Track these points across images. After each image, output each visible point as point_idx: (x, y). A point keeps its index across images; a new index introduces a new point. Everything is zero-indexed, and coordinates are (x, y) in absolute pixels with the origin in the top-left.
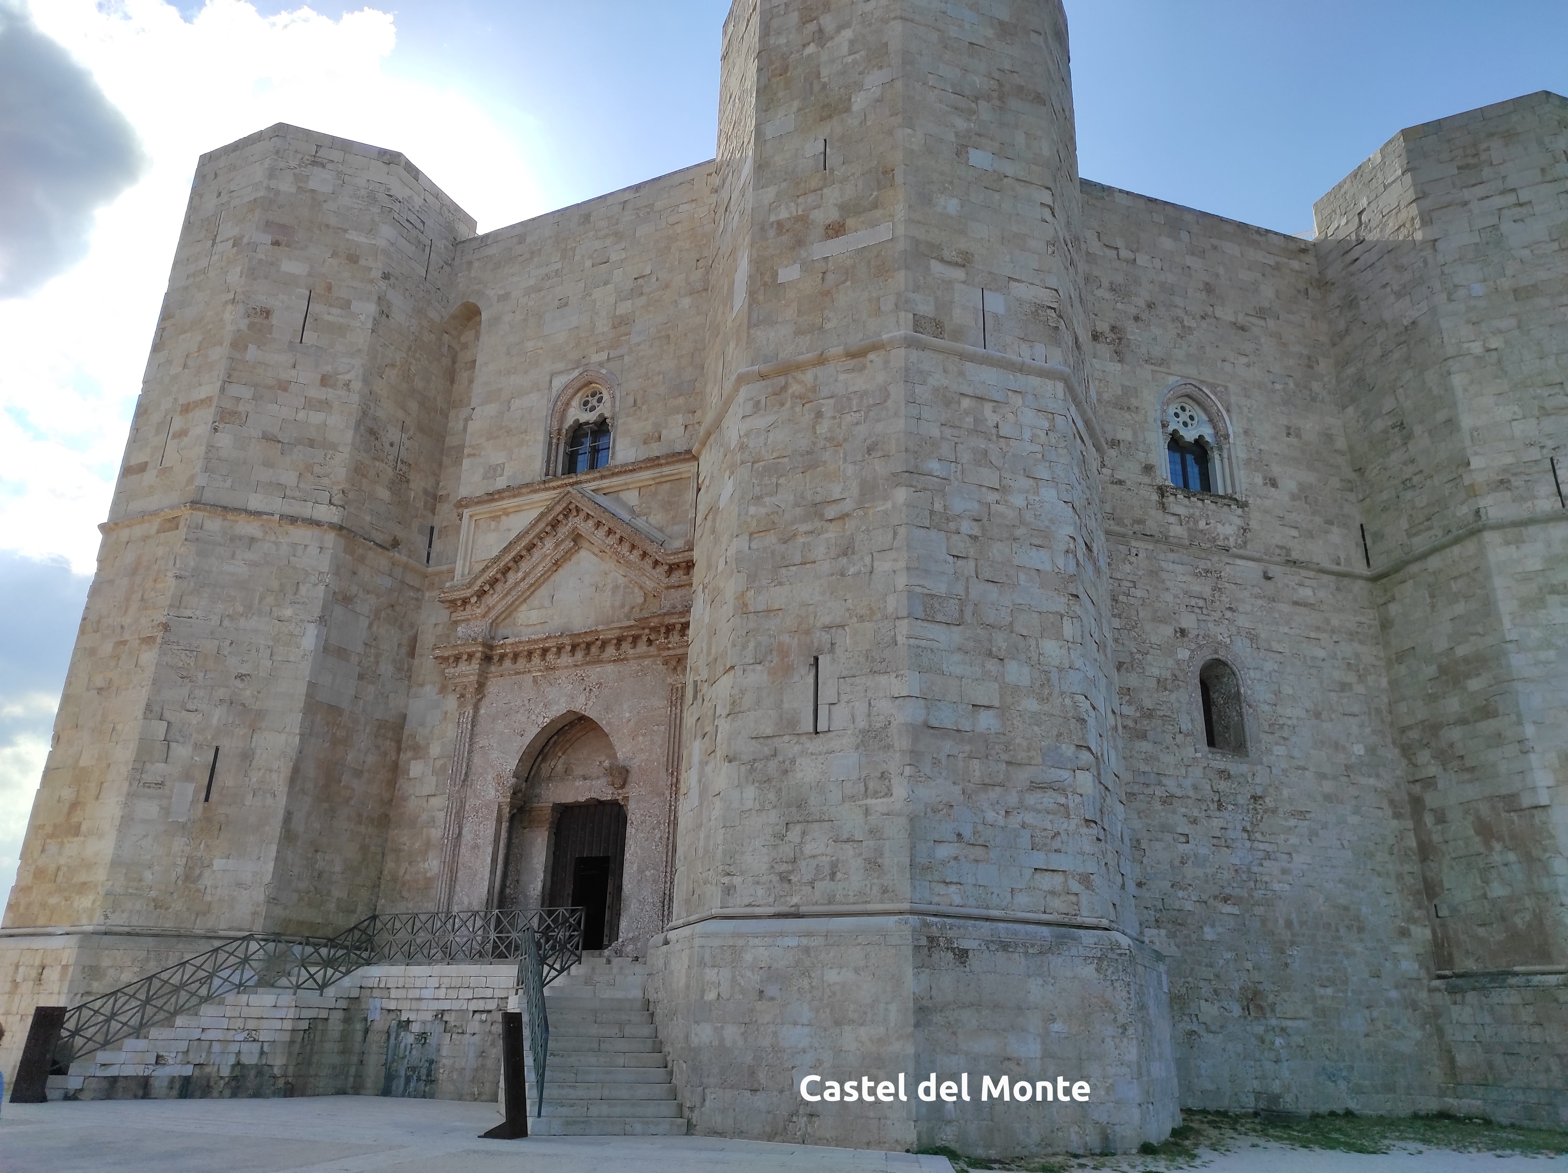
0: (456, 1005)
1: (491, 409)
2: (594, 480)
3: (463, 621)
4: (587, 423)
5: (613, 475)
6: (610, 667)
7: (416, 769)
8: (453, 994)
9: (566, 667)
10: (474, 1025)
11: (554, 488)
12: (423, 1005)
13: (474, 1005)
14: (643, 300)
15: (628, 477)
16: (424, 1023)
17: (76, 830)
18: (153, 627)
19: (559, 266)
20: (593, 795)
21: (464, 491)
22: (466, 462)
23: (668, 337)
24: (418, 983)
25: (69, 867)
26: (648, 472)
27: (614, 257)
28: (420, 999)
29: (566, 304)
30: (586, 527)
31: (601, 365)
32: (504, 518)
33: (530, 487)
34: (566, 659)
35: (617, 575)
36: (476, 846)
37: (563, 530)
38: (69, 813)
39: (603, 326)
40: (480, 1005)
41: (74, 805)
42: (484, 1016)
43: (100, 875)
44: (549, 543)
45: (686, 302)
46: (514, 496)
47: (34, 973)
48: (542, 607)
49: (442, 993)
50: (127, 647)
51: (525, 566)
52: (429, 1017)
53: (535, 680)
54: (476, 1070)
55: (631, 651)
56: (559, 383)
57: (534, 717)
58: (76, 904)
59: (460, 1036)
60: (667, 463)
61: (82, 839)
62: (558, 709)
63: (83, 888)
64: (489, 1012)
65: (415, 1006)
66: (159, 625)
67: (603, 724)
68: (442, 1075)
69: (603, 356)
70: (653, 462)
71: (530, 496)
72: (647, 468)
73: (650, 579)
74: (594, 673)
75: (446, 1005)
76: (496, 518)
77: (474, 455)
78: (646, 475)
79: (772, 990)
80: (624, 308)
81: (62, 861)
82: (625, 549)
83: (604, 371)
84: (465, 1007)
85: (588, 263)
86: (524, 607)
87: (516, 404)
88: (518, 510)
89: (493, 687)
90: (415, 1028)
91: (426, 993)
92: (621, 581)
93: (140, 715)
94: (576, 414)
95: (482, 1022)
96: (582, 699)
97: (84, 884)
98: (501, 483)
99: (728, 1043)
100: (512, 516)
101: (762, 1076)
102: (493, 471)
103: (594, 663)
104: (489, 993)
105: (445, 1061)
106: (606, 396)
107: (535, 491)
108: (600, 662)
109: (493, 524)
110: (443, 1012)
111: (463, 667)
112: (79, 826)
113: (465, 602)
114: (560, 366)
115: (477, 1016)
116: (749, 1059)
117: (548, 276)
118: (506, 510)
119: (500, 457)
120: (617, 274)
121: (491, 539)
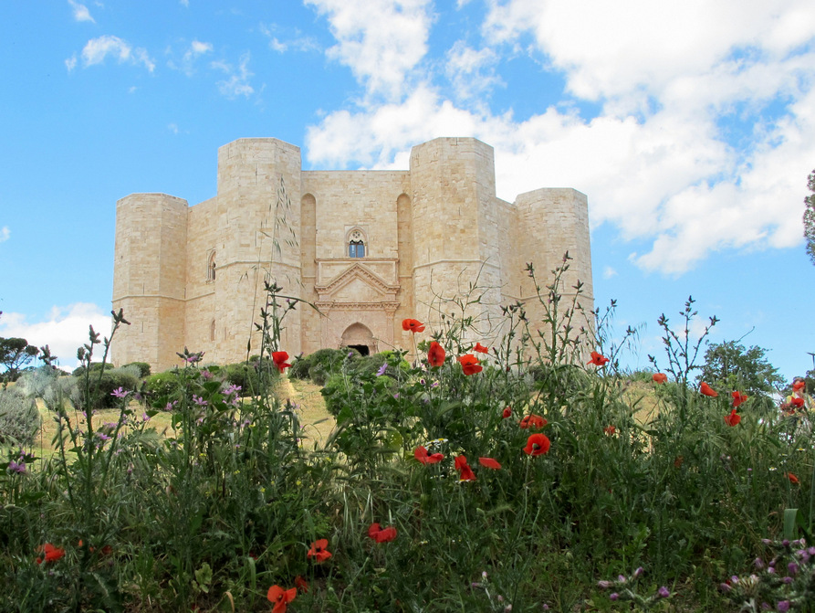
1: (324, 231)
2: (364, 260)
4: (356, 242)
5: (371, 260)
6: (369, 312)
7: (308, 333)
11: (351, 260)
14: (373, 209)
15: (374, 261)
19: (342, 189)
20: (359, 343)
21: (318, 256)
22: (317, 247)
26: (381, 261)
27: (362, 192)
30: (360, 273)
31: (361, 225)
32: (332, 266)
33: (343, 260)
34: (355, 309)
35: (368, 288)
37: (353, 273)
39: (361, 214)
44: (349, 276)
45: (388, 213)
46: (337, 261)
48: (345, 292)
51: (341, 281)
53: (345, 313)
55: (375, 308)
56: (347, 228)
57: (345, 323)
60: (386, 260)
62: (354, 321)
67: (368, 326)
69: (362, 223)
70: (383, 259)
71: (342, 262)
73: (382, 290)
74: (364, 313)
76: (329, 265)
77: (320, 245)
78: (379, 262)
80: (367, 209)
82: (374, 281)
83: (362, 228)
85: (353, 192)
86: (338, 292)
87: (332, 232)
88: (337, 264)
89: (331, 314)
92: (370, 289)
94: (352, 238)
96: (361, 319)
98: (331, 256)
100: (335, 265)
102: (328, 251)
103: (363, 310)
106: (361, 234)
107: (345, 260)
108: (366, 310)
109: (327, 267)
111: (324, 308)
113: (324, 289)
114: (347, 223)
117: (338, 192)
118: (333, 264)
119: (329, 248)
120: (364, 198)
121: (328, 271)
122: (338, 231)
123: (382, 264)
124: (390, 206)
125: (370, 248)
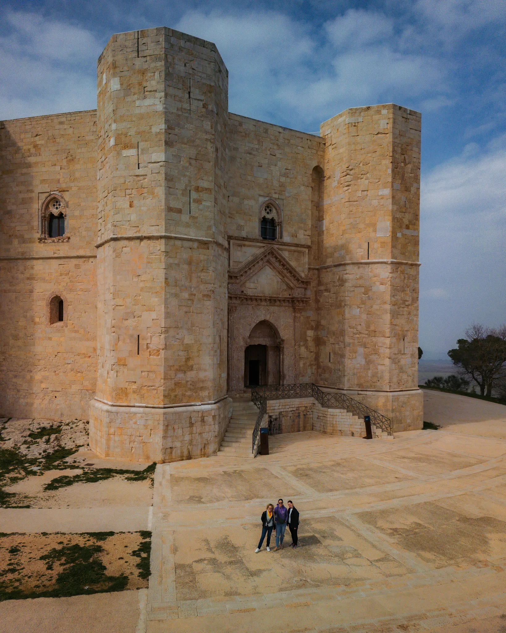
0: (285, 410)
2: (277, 245)
3: (231, 283)
4: (268, 219)
5: (285, 245)
6: (276, 308)
8: (284, 407)
9: (264, 305)
10: (290, 414)
11: (265, 243)
12: (276, 411)
13: (290, 410)
14: (288, 180)
15: (288, 247)
16: (276, 415)
17: (191, 368)
18: (208, 291)
19: (257, 146)
20: (260, 343)
23: (297, 199)
24: (273, 405)
25: (193, 382)
26: (294, 248)
27: (278, 155)
28: (275, 409)
29: (261, 166)
30: (273, 260)
31: (276, 199)
32: (243, 247)
33: (255, 241)
34: (264, 303)
36: (238, 360)
37: (265, 260)
38: (186, 361)
39: (276, 184)
40: (292, 409)
41: (188, 359)
42: (293, 412)
43: (210, 384)
44: (261, 263)
45: (302, 188)
46: (250, 241)
47: (200, 419)
48: (254, 283)
49: (281, 407)
50: (196, 297)
51: (253, 269)
52: (277, 414)
53: (253, 308)
54: (292, 425)
55: (284, 304)
56: (261, 199)
57: (253, 320)
58: (201, 394)
59: (286, 418)
60: (300, 247)
61: (195, 372)
62: (262, 318)
63: (202, 389)
64: (294, 411)
65: (273, 411)
66: (210, 291)
67: (275, 325)
68: (283, 428)
69: (277, 196)
70: (297, 245)
71: (256, 243)
72: (294, 246)
73: (292, 283)
74: (272, 309)
75: (282, 410)
76: (240, 246)
77: (232, 218)
78: (293, 248)
79: (404, 406)
80: (283, 179)
81: (188, 379)
82: (285, 271)
83: (277, 203)
84: (287, 410)
85: (269, 153)
86: (248, 282)
87: (246, 202)
88: (249, 246)
90: (274, 417)
91: (276, 408)
92: (280, 280)
93: (212, 327)
94: (264, 214)
95: (292, 413)
96: (268, 316)
97: (202, 387)
98: (244, 234)
99: (397, 416)
100: (246, 247)
101: (402, 421)
102: (240, 228)
103: (272, 305)
104: (294, 406)
105: (283, 424)
106: (274, 211)
107: (258, 242)
108: (275, 306)
109: (239, 248)
110: (281, 412)
112: (192, 366)
114: (262, 193)
115: (291, 412)
116: (400, 418)
117: (252, 149)
118: (244, 245)
119: (242, 223)
120: (279, 164)
121: (239, 254)
122: (252, 202)
123: (295, 251)
124: (305, 179)
125: (284, 229)
